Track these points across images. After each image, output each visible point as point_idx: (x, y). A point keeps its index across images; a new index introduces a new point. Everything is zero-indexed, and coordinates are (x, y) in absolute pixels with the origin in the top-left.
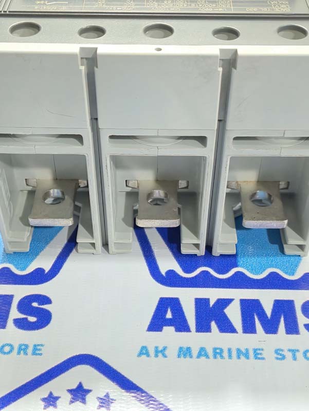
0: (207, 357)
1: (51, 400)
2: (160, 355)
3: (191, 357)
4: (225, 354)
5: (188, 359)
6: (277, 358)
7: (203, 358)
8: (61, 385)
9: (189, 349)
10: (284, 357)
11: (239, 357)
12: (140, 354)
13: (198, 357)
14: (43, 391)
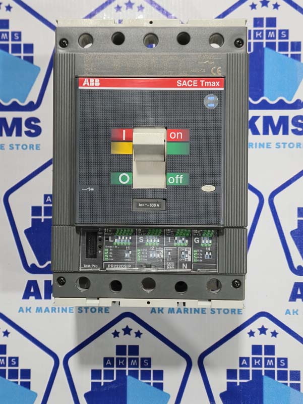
0: (181, 312)
1: (116, 334)
2: (160, 312)
3: (174, 313)
4: (189, 311)
5: (173, 314)
6: (211, 313)
7: (179, 313)
8: (119, 327)
9: (173, 309)
10: (214, 312)
11: (195, 313)
12: (151, 312)
13: (177, 313)
14: (112, 330)
